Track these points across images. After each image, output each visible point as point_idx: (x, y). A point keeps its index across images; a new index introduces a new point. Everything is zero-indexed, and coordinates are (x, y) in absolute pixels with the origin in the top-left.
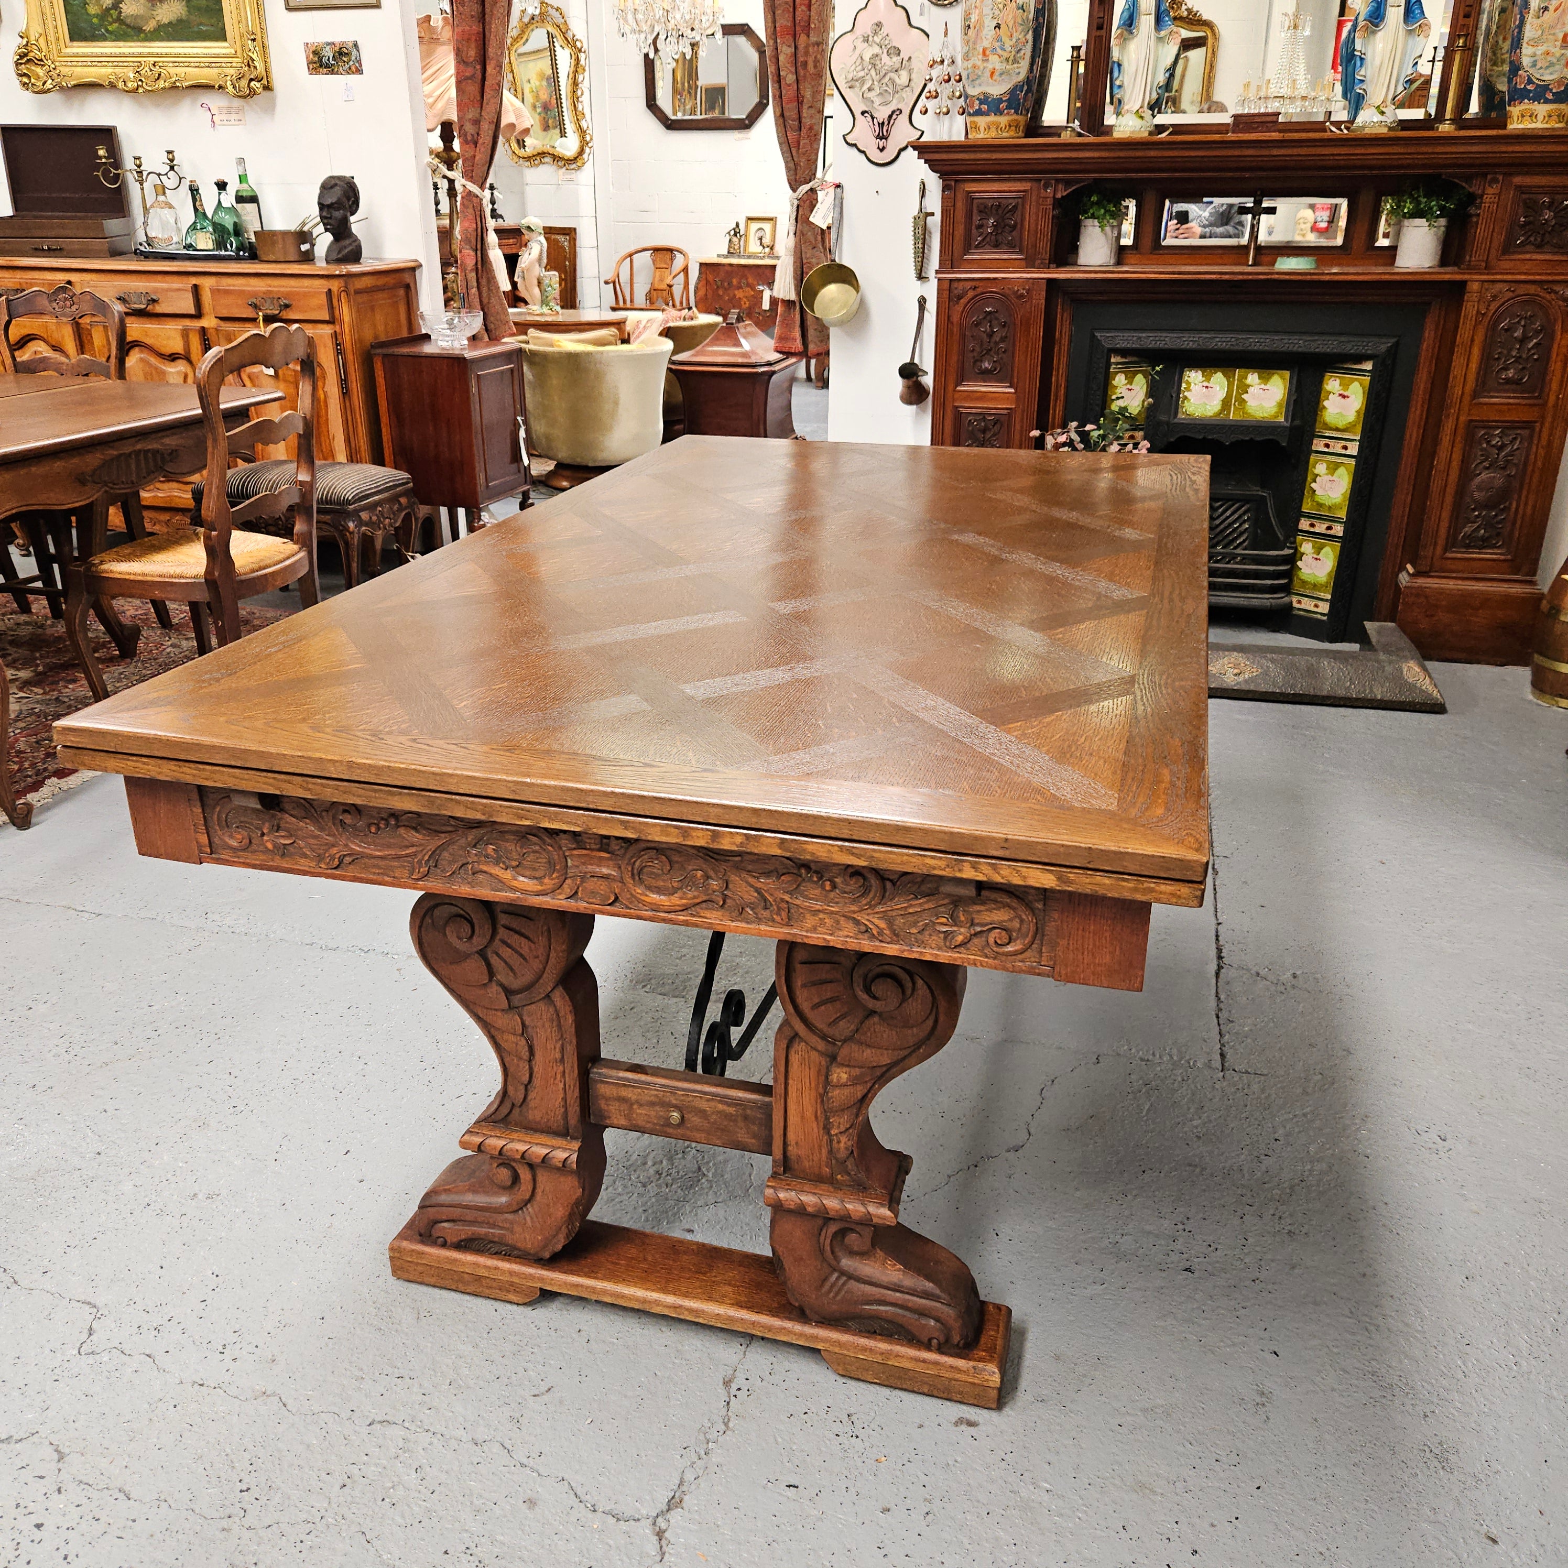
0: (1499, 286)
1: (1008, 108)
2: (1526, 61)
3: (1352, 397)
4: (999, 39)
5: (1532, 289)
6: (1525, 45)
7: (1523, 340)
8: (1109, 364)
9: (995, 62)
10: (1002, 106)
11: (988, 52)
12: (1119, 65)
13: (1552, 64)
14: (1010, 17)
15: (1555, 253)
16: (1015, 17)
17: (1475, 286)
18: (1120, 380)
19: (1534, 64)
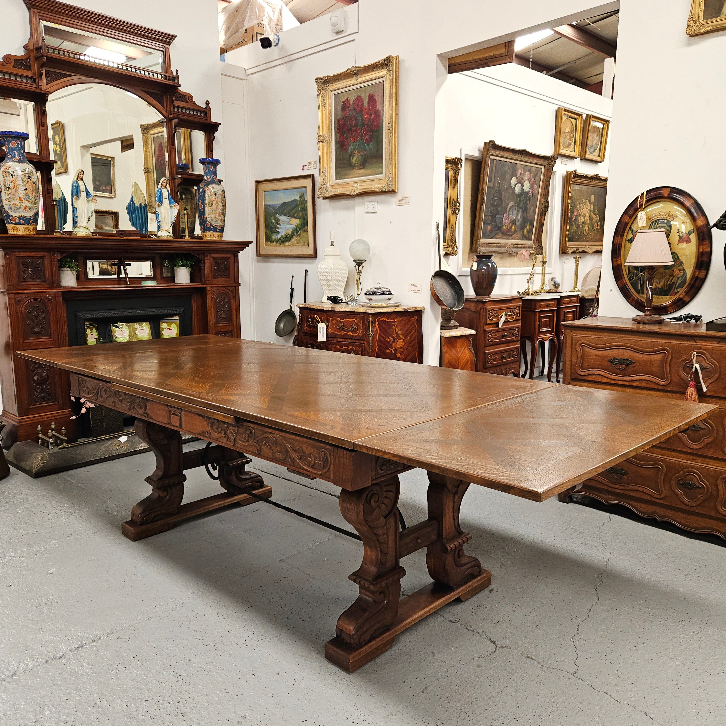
0: (214, 288)
1: (33, 222)
2: (208, 219)
3: (173, 329)
4: (27, 194)
5: (223, 289)
6: (207, 214)
7: (224, 305)
8: (85, 325)
9: (25, 203)
10: (31, 221)
11: (22, 199)
12: (76, 209)
13: (217, 221)
14: (31, 186)
15: (225, 278)
16: (32, 187)
17: (208, 289)
18: (88, 331)
19: (212, 221)
